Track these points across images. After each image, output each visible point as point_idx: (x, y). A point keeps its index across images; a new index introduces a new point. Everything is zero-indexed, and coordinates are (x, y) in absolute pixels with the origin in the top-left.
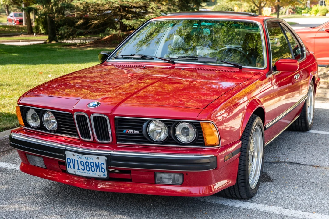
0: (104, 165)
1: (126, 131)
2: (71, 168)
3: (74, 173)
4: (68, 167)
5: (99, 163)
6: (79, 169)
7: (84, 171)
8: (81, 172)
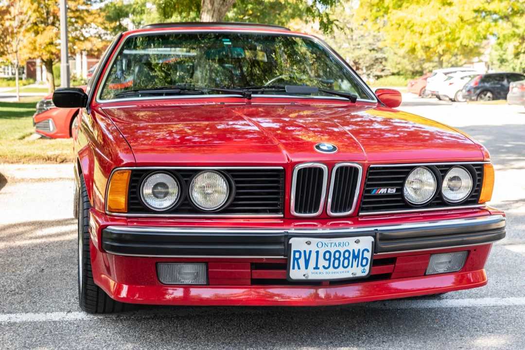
0: (368, 251)
1: (376, 191)
2: (299, 268)
3: (304, 278)
4: (294, 268)
5: (359, 250)
6: (318, 268)
7: (327, 270)
8: (320, 273)
